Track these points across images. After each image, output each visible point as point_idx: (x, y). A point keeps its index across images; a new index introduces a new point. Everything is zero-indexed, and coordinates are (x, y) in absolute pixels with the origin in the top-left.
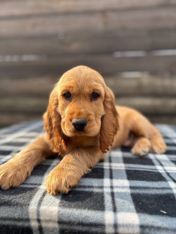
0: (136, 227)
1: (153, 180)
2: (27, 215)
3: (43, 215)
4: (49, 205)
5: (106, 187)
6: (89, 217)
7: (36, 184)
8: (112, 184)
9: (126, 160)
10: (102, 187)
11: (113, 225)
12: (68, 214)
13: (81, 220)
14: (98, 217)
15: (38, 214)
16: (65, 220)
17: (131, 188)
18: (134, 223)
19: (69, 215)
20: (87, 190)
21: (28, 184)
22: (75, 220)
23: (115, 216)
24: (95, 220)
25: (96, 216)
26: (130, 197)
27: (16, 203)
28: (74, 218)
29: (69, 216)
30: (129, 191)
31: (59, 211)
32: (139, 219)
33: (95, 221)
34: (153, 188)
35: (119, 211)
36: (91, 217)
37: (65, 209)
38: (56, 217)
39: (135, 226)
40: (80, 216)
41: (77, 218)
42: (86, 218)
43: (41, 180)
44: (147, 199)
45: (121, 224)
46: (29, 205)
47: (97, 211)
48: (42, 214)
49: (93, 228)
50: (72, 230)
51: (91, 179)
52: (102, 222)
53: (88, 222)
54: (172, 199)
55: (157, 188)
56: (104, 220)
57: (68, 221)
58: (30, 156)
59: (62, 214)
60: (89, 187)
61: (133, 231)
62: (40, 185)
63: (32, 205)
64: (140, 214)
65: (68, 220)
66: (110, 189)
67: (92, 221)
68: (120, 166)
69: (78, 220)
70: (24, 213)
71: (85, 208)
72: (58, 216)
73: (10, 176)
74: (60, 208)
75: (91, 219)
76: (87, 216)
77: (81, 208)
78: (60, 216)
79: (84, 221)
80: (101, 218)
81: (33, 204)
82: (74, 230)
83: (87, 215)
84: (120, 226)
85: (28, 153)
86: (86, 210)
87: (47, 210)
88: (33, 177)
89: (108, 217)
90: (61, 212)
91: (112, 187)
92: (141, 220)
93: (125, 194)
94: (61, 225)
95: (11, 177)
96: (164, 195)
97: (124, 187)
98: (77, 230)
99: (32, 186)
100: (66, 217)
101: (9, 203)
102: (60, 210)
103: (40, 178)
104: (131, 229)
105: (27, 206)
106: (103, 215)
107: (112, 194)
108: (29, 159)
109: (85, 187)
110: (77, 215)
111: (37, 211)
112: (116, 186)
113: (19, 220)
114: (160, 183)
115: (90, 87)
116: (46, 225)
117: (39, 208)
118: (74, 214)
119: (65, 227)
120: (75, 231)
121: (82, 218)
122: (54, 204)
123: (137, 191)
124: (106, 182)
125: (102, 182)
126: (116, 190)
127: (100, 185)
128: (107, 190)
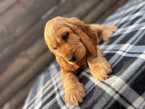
1: (134, 35)
2: (109, 97)
3: (117, 87)
6: (136, 65)
7: (92, 86)
8: (122, 51)
9: (110, 43)
10: (121, 56)
12: (126, 74)
13: (134, 70)
14: (140, 61)
15: (114, 89)
16: (128, 78)
17: (131, 44)
19: (127, 74)
20: (116, 63)
21: (88, 90)
22: (132, 73)
24: (140, 64)
25: (138, 62)
26: (136, 46)
27: (98, 98)
29: (128, 75)
30: (132, 46)
31: (122, 78)
33: (141, 64)
34: (139, 35)
35: (143, 52)
36: (137, 64)
37: (123, 74)
38: (123, 81)
41: (132, 72)
42: (136, 67)
43: (91, 82)
46: (105, 91)
47: (136, 60)
48: (115, 87)
49: (142, 68)
50: (135, 79)
51: (111, 59)
53: (138, 68)
55: (141, 34)
56: (143, 60)
57: (130, 77)
59: (124, 77)
60: (115, 61)
62: (94, 84)
63: (106, 90)
65: (129, 76)
66: (124, 53)
68: (111, 47)
69: (133, 72)
70: (107, 97)
72: (124, 80)
74: (120, 76)
75: (138, 65)
76: (135, 66)
78: (125, 79)
79: (136, 69)
81: (107, 89)
82: (136, 78)
83: (134, 65)
86: (131, 65)
87: (116, 84)
88: (86, 86)
89: (143, 57)
90: (123, 77)
91: (124, 52)
94: (128, 82)
97: (129, 47)
98: (137, 76)
99: (92, 88)
101: (95, 101)
102: (121, 77)
103: (89, 82)
105: (105, 93)
106: (140, 59)
107: (128, 53)
109: (114, 63)
110: (131, 70)
111: (112, 89)
113: (108, 103)
114: (138, 32)
116: (122, 90)
117: (112, 87)
118: (129, 71)
119: (131, 81)
120: (137, 78)
121: (134, 69)
122: (115, 79)
123: (135, 42)
124: (119, 53)
125: (117, 54)
126: (127, 51)
127: (119, 56)
128: (124, 54)
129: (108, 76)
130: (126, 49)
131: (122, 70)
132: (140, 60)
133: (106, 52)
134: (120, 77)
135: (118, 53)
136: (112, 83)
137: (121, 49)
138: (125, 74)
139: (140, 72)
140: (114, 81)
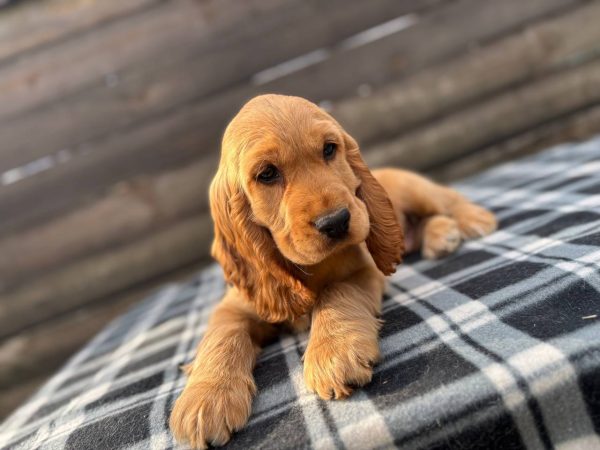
0: (564, 364)
1: (523, 277)
3: (355, 446)
4: (355, 418)
5: (442, 333)
6: (459, 396)
7: (285, 403)
8: (449, 320)
9: (434, 274)
10: (434, 337)
11: (516, 386)
12: (409, 414)
13: (444, 411)
14: (477, 387)
16: (410, 431)
17: (494, 309)
18: (555, 359)
19: (413, 414)
20: (407, 357)
21: (267, 411)
22: (431, 419)
23: (509, 367)
24: (473, 395)
25: (471, 387)
26: (504, 325)
28: (429, 415)
29: (414, 418)
30: (493, 317)
31: (387, 420)
32: (558, 348)
33: (476, 397)
34: (537, 289)
35: (508, 357)
36: (463, 394)
37: (398, 407)
38: (388, 435)
39: (560, 364)
40: (437, 405)
41: (433, 413)
42: (454, 402)
43: (292, 390)
44: (538, 313)
45: (532, 375)
46: (309, 442)
47: (467, 378)
48: (351, 444)
49: (477, 413)
50: (433, 444)
51: (399, 334)
52: (491, 392)
53: (461, 407)
54: (586, 291)
55: (545, 285)
56: (492, 386)
57: (419, 428)
58: (231, 352)
59: (397, 421)
60: (406, 350)
61: (561, 375)
62: (295, 399)
63: (316, 440)
64: (552, 341)
65: (417, 425)
66: (452, 332)
67: (469, 401)
68: (430, 289)
69: (437, 414)
71: (437, 386)
72: (392, 431)
73: (218, 408)
74: (384, 412)
75: (464, 397)
76: (452, 398)
77: (430, 389)
78: (395, 427)
79: (452, 410)
80: (484, 384)
81: (318, 436)
82: (438, 443)
83: (451, 393)
84: (531, 379)
85: (222, 348)
86: (443, 387)
87: (358, 432)
88: (266, 394)
89: (497, 377)
90: (393, 419)
91: (454, 327)
92: (563, 348)
93: (490, 324)
94: (405, 446)
95: (223, 411)
96: (565, 290)
97: (478, 316)
98: (447, 438)
99: (279, 411)
100: (409, 423)
102: (387, 416)
103: (284, 387)
104: (556, 373)
105: (306, 446)
106: (484, 379)
107: (467, 339)
108: (234, 356)
109: (398, 354)
110: (432, 406)
111: (336, 444)
112: (460, 320)
114: (540, 274)
115: (313, 134)
117: (338, 436)
118: (422, 406)
120: (442, 443)
121: (445, 406)
122: (366, 412)
123: (510, 310)
124: (435, 323)
125: (427, 327)
126: (466, 329)
127: (428, 335)
128: (449, 338)
129: (346, 392)
130: (464, 322)
131: (405, 392)
132: (481, 382)
133: (402, 299)
134: (381, 414)
135: (432, 326)
136: (348, 424)
137: (450, 314)
138: (406, 413)
139: (460, 426)
140: (358, 420)
